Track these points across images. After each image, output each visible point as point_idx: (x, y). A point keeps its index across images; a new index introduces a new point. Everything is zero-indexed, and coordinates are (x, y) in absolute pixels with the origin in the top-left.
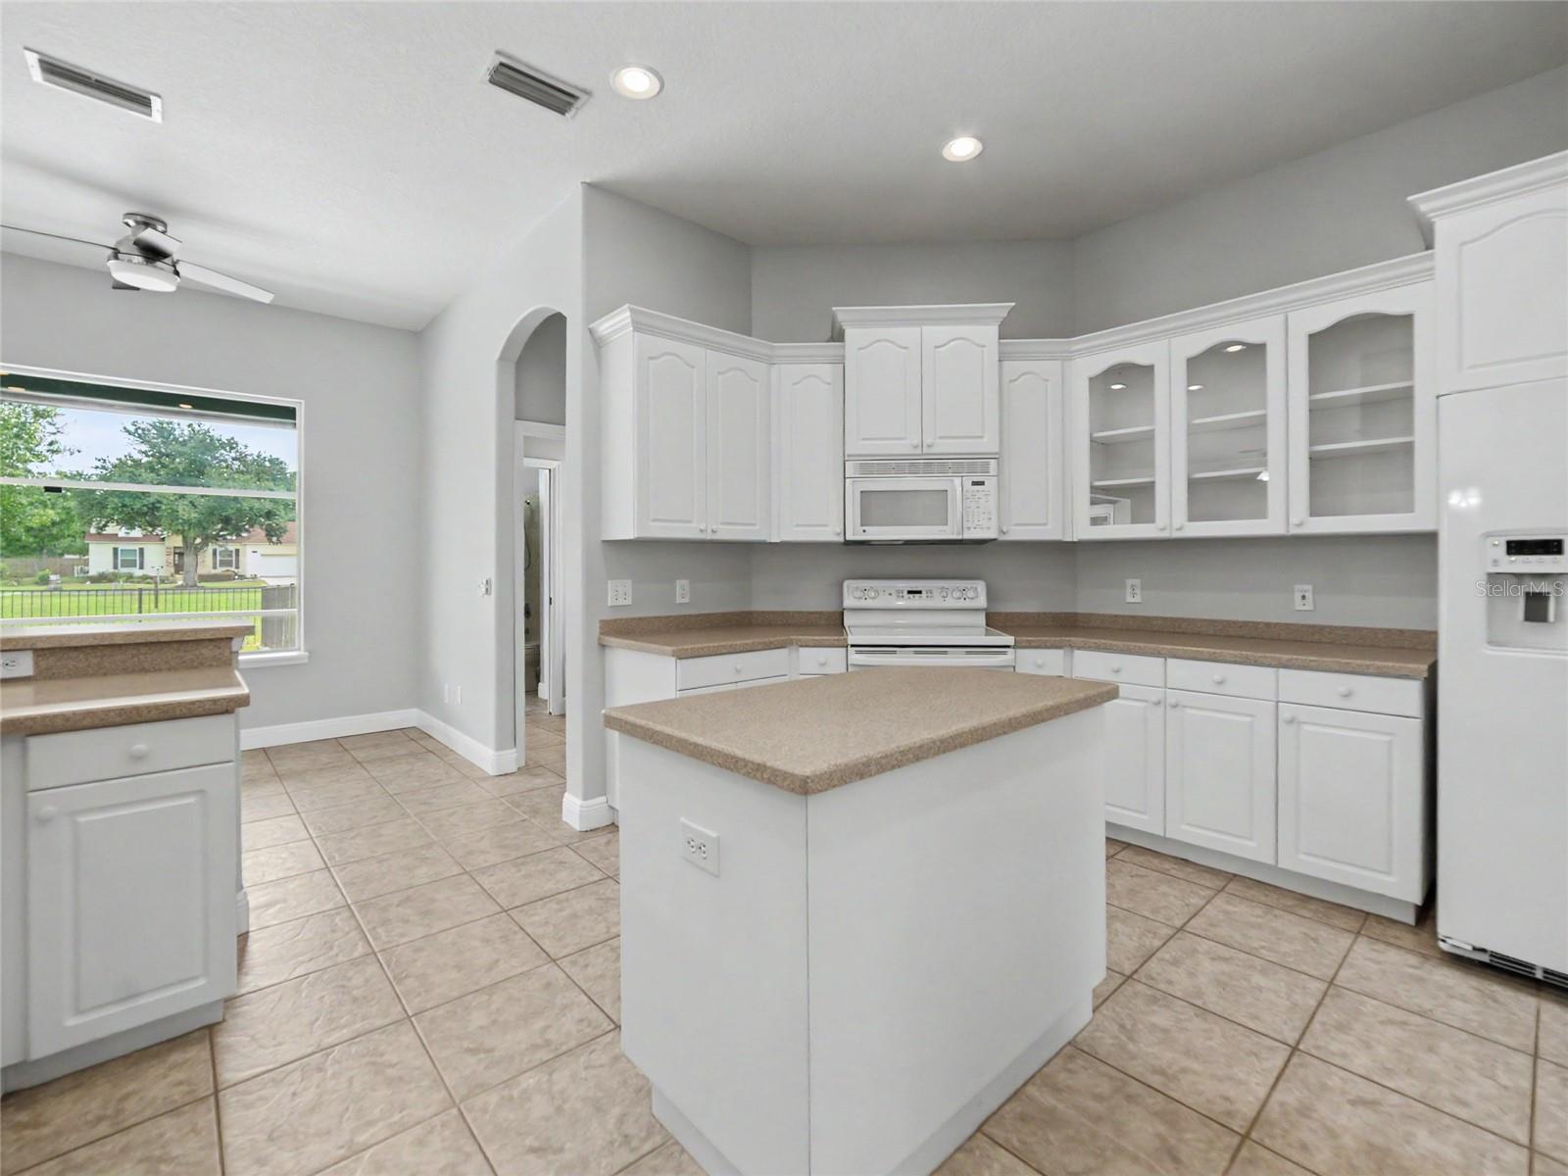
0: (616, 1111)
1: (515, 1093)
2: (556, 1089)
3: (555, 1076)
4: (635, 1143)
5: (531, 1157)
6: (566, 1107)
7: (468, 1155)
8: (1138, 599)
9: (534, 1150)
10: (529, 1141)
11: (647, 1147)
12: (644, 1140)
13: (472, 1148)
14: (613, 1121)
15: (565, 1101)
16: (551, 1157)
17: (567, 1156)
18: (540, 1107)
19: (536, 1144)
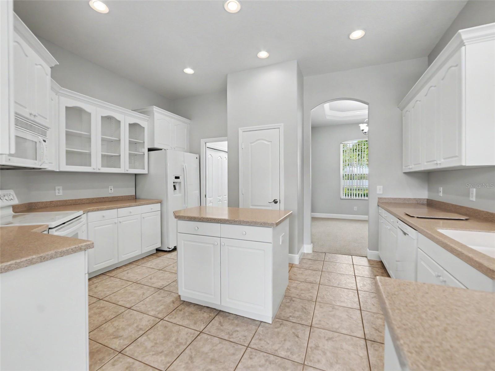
0: (276, 330)
1: (289, 353)
2: (280, 345)
3: (277, 348)
4: (281, 322)
5: (300, 336)
6: (283, 339)
7: (311, 348)
8: (61, 194)
9: (298, 337)
10: (297, 339)
11: (280, 320)
12: (279, 322)
13: (309, 349)
14: (279, 329)
15: (282, 341)
16: (296, 333)
17: (293, 330)
18: (288, 345)
19: (296, 338)
